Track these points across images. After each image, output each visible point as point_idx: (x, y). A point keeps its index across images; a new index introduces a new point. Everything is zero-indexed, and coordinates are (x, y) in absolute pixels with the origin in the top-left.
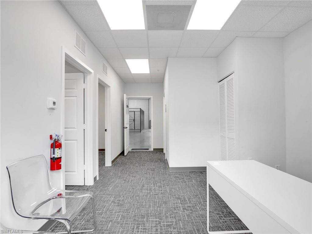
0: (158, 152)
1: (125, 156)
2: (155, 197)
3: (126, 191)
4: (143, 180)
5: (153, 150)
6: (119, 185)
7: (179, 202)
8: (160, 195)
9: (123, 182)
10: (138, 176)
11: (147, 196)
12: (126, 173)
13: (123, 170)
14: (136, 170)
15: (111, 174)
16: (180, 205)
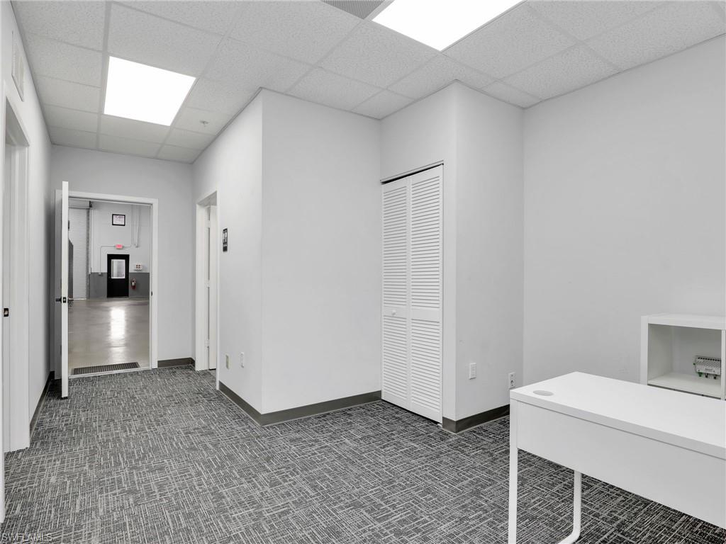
0: (178, 372)
1: (66, 398)
2: (287, 523)
3: (166, 532)
4: (199, 474)
5: (155, 366)
6: (121, 518)
7: (369, 517)
8: (300, 512)
9: (131, 500)
10: (173, 466)
11: (258, 528)
12: (118, 464)
13: (93, 452)
14: (147, 442)
15: (53, 480)
16: (379, 525)
